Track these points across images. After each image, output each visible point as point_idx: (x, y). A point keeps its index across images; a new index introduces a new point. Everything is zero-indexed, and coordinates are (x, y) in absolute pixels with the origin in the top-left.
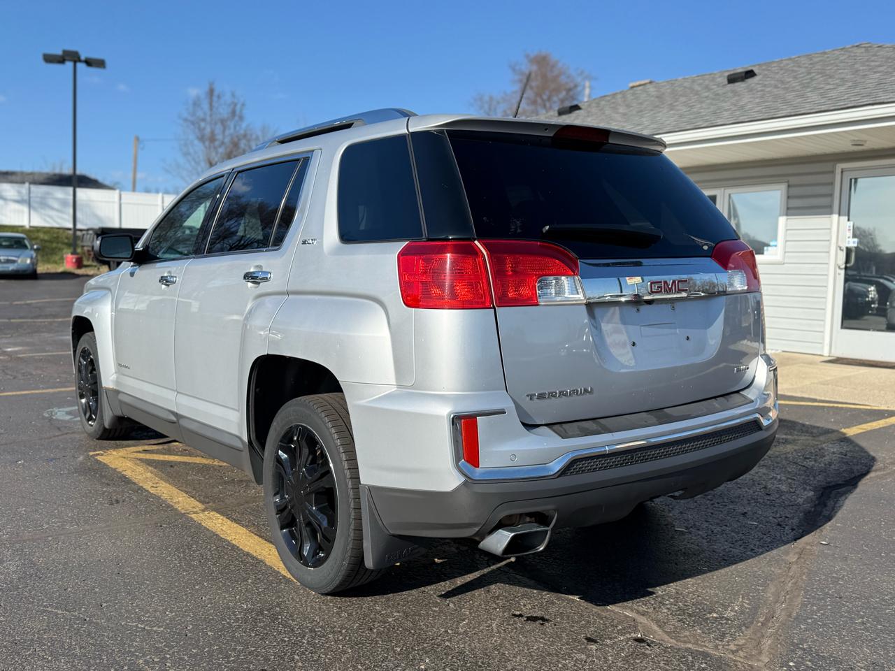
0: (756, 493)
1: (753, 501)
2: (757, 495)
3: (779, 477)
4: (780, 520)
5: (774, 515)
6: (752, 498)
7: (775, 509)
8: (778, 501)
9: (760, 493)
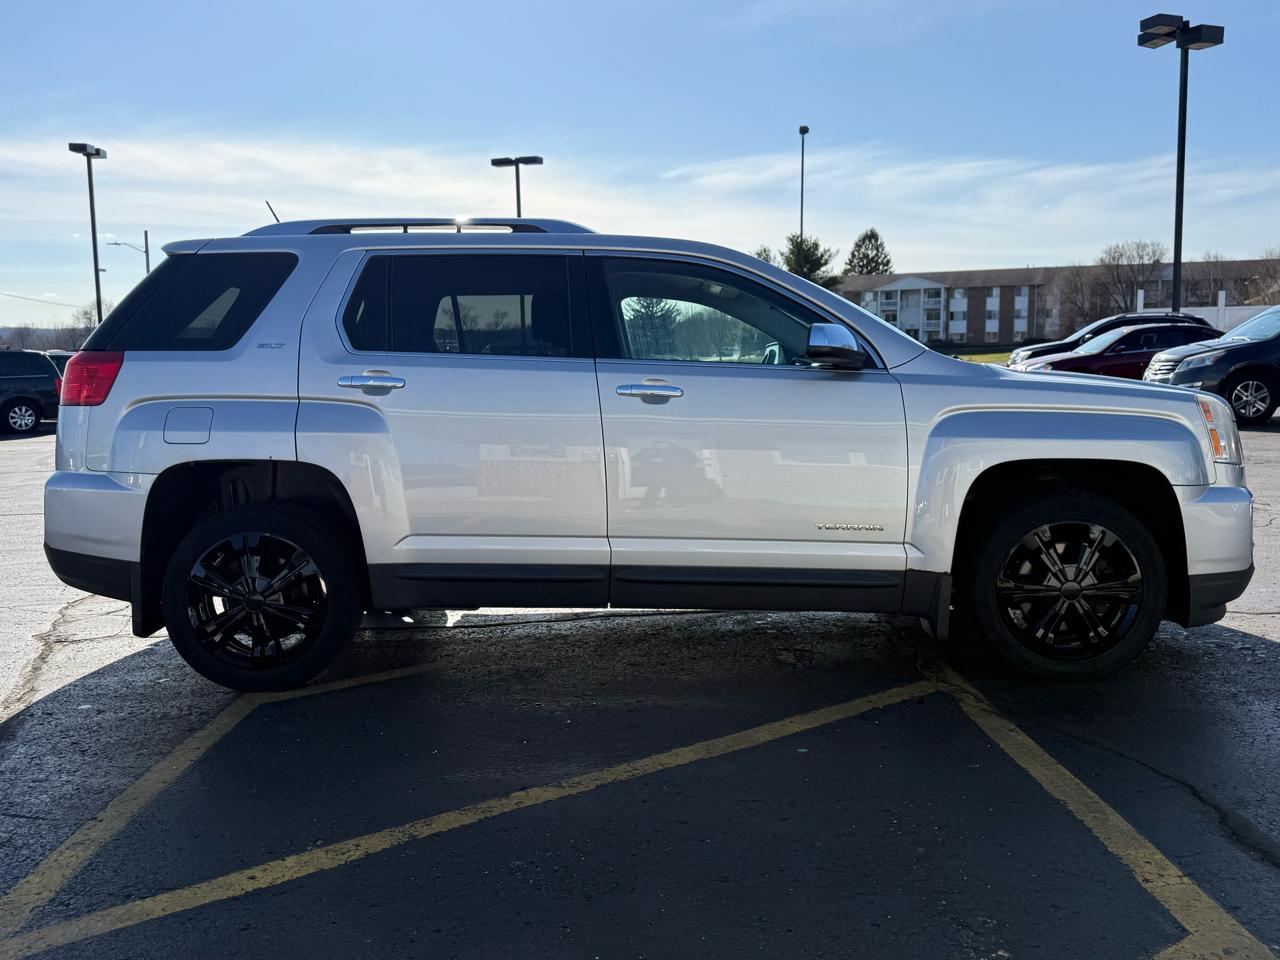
0: (94, 739)
1: (94, 729)
2: (91, 738)
3: (64, 777)
4: (50, 719)
5: (59, 722)
6: (99, 732)
7: (59, 728)
8: (57, 739)
9: (88, 741)
